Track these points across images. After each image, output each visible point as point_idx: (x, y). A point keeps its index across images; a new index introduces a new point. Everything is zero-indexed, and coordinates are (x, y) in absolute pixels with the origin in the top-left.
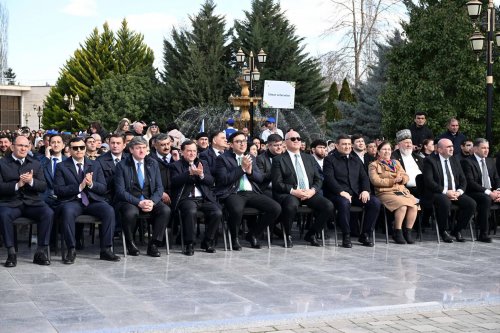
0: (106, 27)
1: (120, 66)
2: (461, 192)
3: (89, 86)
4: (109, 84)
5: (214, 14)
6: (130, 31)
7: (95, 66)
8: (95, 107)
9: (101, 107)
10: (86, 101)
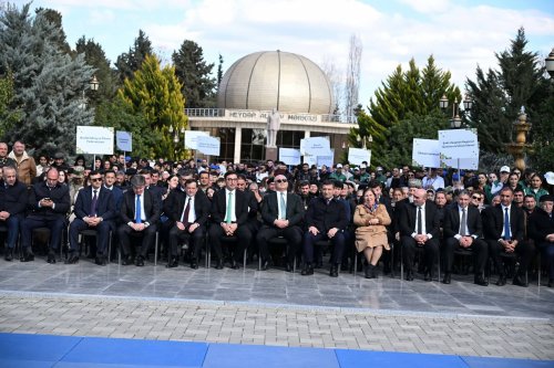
0: (412, 64)
1: (422, 106)
2: (430, 236)
3: (387, 126)
4: (407, 126)
5: (526, 50)
6: (437, 68)
7: (395, 106)
8: (390, 149)
9: (395, 149)
10: (382, 143)
